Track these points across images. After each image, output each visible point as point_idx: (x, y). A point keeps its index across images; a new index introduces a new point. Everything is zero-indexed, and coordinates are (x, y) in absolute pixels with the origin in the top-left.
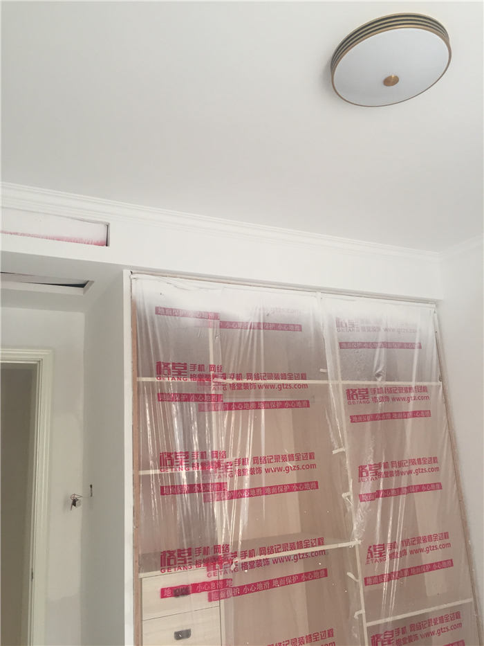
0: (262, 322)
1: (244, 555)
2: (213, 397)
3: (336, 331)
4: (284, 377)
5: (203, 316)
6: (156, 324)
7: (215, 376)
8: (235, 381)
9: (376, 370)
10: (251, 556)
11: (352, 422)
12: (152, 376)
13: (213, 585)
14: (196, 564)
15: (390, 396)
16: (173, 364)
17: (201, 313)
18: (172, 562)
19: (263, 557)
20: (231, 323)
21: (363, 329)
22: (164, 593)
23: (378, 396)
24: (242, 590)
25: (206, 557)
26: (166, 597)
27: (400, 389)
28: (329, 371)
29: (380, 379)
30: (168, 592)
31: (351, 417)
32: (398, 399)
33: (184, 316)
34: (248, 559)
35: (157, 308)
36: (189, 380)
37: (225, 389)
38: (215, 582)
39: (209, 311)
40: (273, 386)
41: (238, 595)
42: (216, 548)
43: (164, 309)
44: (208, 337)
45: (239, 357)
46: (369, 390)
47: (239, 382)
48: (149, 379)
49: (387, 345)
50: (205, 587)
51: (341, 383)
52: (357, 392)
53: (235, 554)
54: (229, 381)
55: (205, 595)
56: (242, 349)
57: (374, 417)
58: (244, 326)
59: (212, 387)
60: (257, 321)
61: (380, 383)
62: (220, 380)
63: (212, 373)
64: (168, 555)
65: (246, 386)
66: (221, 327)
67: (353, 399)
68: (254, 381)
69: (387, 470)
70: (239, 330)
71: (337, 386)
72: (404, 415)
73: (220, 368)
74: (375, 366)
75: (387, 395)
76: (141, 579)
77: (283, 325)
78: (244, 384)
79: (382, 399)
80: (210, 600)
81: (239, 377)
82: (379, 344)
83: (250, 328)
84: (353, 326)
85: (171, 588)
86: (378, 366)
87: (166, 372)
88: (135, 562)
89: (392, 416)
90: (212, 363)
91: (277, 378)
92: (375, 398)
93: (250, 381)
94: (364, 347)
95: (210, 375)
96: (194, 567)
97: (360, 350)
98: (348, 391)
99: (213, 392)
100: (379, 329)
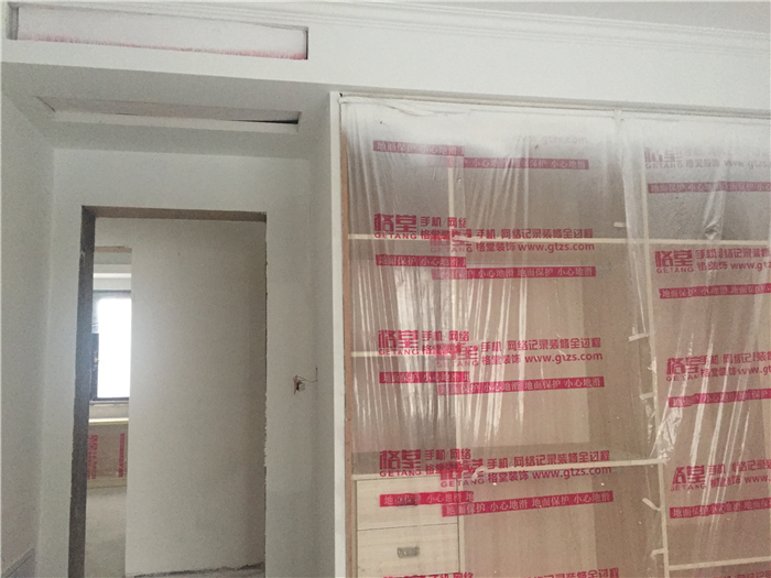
0: (527, 157)
1: (492, 464)
2: (453, 261)
3: (644, 168)
4: (558, 234)
5: (440, 152)
6: (375, 163)
7: (456, 233)
8: (484, 239)
9: (707, 223)
10: (501, 466)
11: (661, 297)
12: (368, 233)
13: (448, 497)
14: (426, 470)
15: (729, 261)
16: (398, 216)
17: (437, 147)
18: (395, 464)
19: (519, 469)
20: (480, 160)
21: (690, 163)
22: (384, 501)
23: (707, 261)
24: (489, 507)
25: (439, 462)
26: (387, 505)
27: (747, 251)
28: (628, 225)
29: (712, 237)
30: (390, 500)
31: (661, 291)
32: (741, 266)
33: (413, 152)
34: (497, 470)
35: (375, 143)
36: (419, 238)
37: (469, 251)
38: (452, 493)
39: (450, 144)
40: (540, 247)
41: (482, 512)
42: (454, 452)
43: (386, 143)
44: (446, 180)
45: (491, 206)
46: (694, 253)
47: (490, 240)
48: (365, 237)
49: (727, 186)
50: (437, 499)
51: (648, 242)
52: (672, 255)
53: (480, 463)
54: (476, 239)
55: (437, 508)
56: (496, 196)
57: (699, 292)
58: (499, 164)
59: (452, 247)
60: (519, 156)
61: (712, 241)
62: (463, 238)
63: (452, 228)
64: (389, 456)
65: (501, 246)
66: (465, 166)
67: (664, 265)
68: (512, 240)
69: (715, 366)
70: (492, 170)
71: (642, 246)
72: (751, 290)
73: (462, 222)
74: (706, 217)
75: (723, 260)
76: (356, 482)
77: (559, 161)
78: (498, 243)
79: (714, 266)
80: (445, 514)
81: (490, 234)
82: (715, 186)
83: (509, 167)
84: (673, 158)
85: (393, 496)
86: (711, 218)
87: (388, 227)
88: (346, 461)
89: (729, 290)
90: (452, 215)
91: (547, 235)
92: (703, 264)
93: (506, 240)
94: (689, 190)
95: (448, 232)
96: (424, 473)
97: (681, 195)
98: (658, 254)
99: (453, 254)
100: (716, 163)
